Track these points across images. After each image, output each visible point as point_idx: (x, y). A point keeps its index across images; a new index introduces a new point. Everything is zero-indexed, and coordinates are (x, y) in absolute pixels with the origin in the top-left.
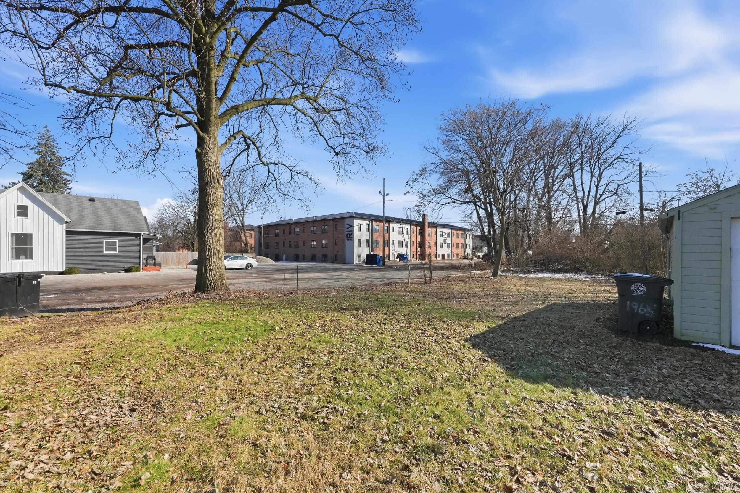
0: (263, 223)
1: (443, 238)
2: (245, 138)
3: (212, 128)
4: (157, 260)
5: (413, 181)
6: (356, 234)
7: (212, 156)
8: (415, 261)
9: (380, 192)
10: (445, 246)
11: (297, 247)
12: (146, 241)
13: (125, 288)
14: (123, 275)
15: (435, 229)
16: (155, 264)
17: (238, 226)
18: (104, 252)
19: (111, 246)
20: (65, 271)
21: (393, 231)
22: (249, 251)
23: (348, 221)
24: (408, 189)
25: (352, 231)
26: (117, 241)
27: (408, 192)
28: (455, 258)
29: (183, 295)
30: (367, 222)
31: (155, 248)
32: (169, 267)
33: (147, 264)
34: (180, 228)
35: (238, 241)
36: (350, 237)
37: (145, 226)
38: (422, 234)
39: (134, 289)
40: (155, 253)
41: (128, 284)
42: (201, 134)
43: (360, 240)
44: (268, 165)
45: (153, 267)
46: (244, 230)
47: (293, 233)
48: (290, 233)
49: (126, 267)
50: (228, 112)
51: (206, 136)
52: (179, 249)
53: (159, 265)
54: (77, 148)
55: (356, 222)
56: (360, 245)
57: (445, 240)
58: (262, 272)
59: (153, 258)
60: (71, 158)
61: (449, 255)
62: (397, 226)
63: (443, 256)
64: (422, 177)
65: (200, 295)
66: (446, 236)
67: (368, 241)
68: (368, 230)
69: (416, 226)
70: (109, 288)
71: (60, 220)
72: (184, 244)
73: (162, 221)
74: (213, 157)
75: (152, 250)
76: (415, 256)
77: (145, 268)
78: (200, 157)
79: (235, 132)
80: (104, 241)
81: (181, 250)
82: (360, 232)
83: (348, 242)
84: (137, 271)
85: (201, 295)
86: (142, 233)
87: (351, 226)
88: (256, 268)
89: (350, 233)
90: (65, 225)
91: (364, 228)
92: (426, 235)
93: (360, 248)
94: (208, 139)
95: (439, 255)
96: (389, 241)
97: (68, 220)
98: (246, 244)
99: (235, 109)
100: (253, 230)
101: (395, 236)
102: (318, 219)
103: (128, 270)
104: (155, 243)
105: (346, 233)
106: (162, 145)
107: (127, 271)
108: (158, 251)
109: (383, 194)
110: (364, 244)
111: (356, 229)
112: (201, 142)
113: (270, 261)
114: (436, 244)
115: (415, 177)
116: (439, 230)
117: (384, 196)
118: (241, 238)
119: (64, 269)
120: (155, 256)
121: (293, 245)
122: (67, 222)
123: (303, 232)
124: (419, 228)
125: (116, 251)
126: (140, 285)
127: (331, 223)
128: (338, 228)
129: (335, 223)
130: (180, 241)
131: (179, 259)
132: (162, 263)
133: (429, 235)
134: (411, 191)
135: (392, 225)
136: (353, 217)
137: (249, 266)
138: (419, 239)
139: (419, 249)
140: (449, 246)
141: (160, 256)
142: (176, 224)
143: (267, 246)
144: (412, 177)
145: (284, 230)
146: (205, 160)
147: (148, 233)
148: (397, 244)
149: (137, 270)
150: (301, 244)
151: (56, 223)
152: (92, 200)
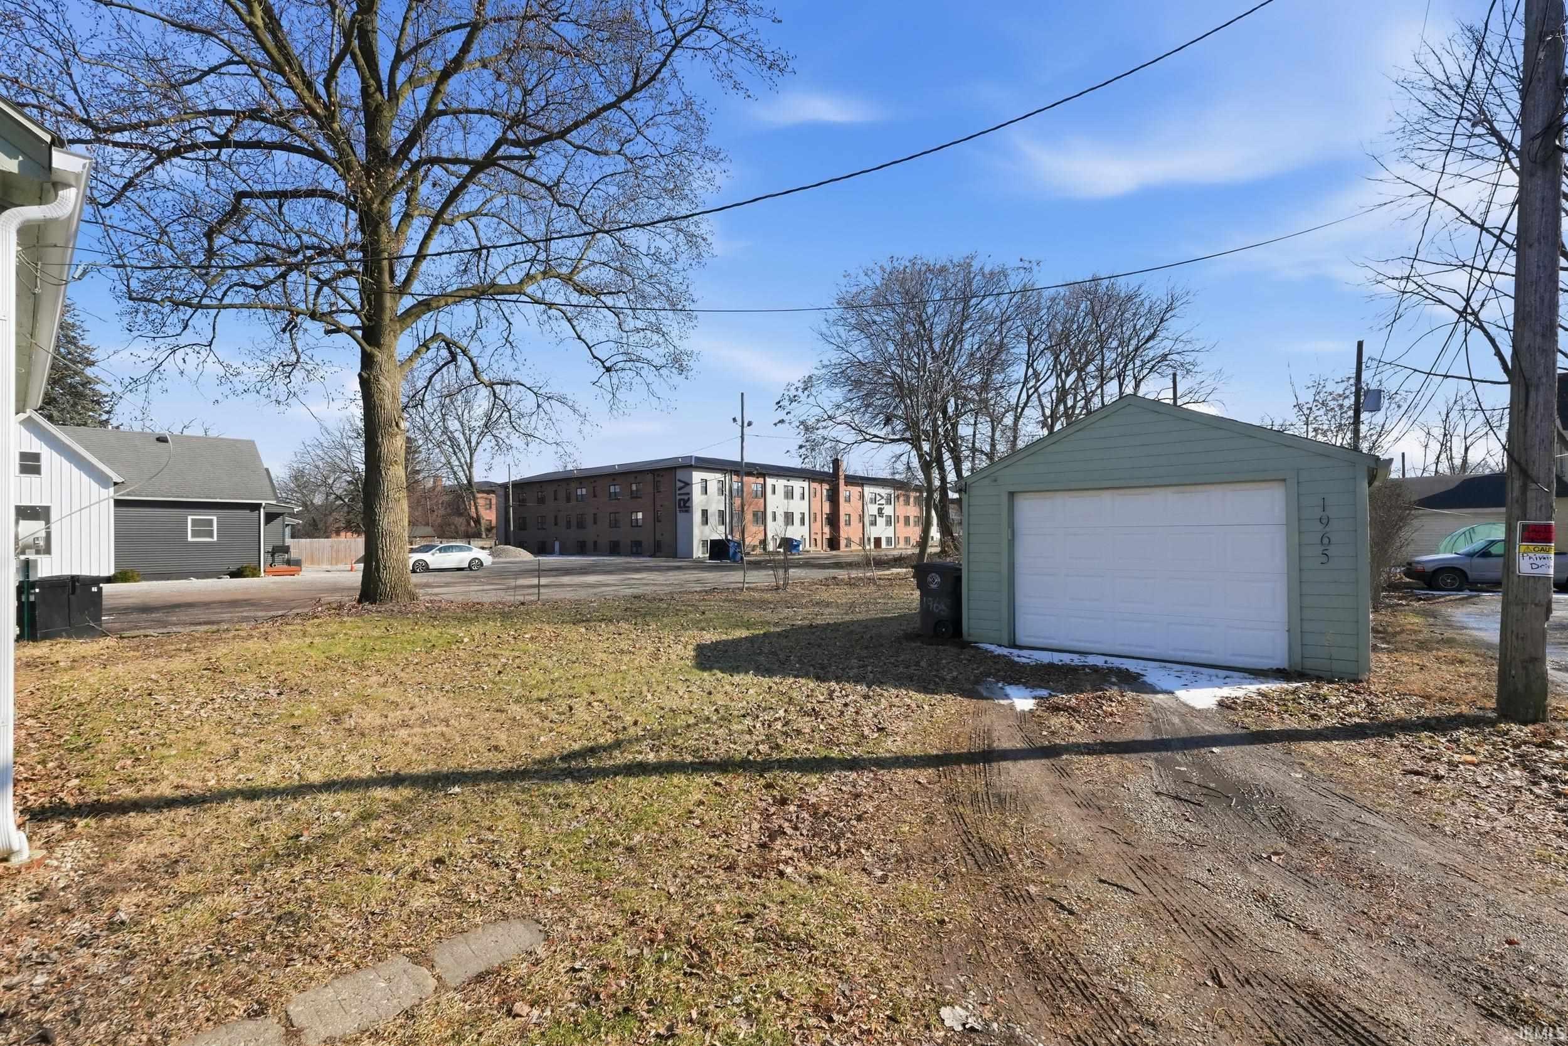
0: (513, 479)
1: (876, 507)
2: (447, 344)
3: (386, 340)
4: (294, 554)
5: (791, 402)
6: (698, 499)
7: (386, 383)
8: (820, 550)
9: (734, 420)
10: (881, 521)
11: (581, 525)
12: (270, 517)
13: (234, 604)
14: (227, 582)
15: (859, 489)
16: (288, 562)
17: (460, 485)
18: (190, 539)
19: (203, 528)
20: (114, 576)
21: (774, 492)
22: (484, 536)
23: (680, 474)
24: (781, 415)
25: (689, 494)
26: (215, 519)
27: (782, 421)
28: (902, 544)
29: (340, 607)
30: (719, 476)
31: (288, 530)
32: (316, 567)
33: (273, 561)
34: (340, 487)
35: (461, 515)
36: (685, 505)
37: (269, 489)
38: (833, 498)
39: (253, 605)
40: (289, 541)
41: (240, 597)
42: (368, 348)
43: (705, 513)
44: (491, 385)
45: (285, 567)
46: (472, 493)
47: (573, 497)
48: (568, 500)
49: (233, 568)
50: (414, 310)
51: (376, 352)
52: (338, 533)
53: (298, 563)
54: (153, 362)
55: (697, 476)
56: (705, 521)
57: (880, 511)
58: (499, 574)
59: (286, 550)
60: (142, 381)
61: (889, 540)
62: (781, 483)
63: (878, 541)
64: (806, 393)
65: (367, 606)
66: (883, 501)
67: (722, 514)
68: (722, 491)
69: (821, 482)
70: (207, 605)
71: (103, 480)
72: (349, 522)
73: (303, 477)
74: (388, 385)
75: (284, 535)
76: (819, 542)
77: (269, 569)
78: (367, 385)
79: (428, 337)
80: (190, 518)
81: (343, 534)
82: (704, 497)
83: (681, 516)
84: (254, 576)
85: (370, 607)
86: (264, 502)
87: (688, 484)
88: (488, 568)
89: (686, 497)
90: (112, 489)
91: (713, 487)
92: (842, 500)
93: (707, 527)
94: (379, 356)
95: (869, 539)
96: (764, 513)
97: (119, 480)
98: (478, 521)
99: (426, 305)
100: (493, 492)
101: (776, 503)
102: (622, 470)
103: (236, 574)
104: (289, 520)
105: (678, 497)
106: (303, 356)
107: (233, 575)
108: (293, 537)
109: (740, 422)
110: (713, 519)
111: (696, 490)
112: (367, 361)
113: (524, 556)
114: (861, 518)
115: (793, 392)
116: (869, 490)
117: (742, 426)
118: (466, 509)
119: (112, 572)
120: (288, 548)
121: (574, 522)
122: (116, 484)
123: (595, 496)
124: (826, 486)
125: (212, 536)
126: (262, 599)
127: (650, 477)
128: (662, 489)
129: (657, 479)
130: (340, 516)
131: (338, 551)
132: (303, 560)
133: (848, 500)
134: (786, 418)
135: (770, 481)
136: (691, 466)
137: (475, 565)
138: (827, 508)
139: (827, 530)
140: (889, 522)
141: (299, 547)
142: (330, 481)
143: (522, 525)
144: (786, 393)
145: (555, 491)
146: (374, 389)
147: (274, 502)
148: (780, 519)
149: (255, 573)
150: (589, 519)
151: (95, 486)
152: (162, 440)
